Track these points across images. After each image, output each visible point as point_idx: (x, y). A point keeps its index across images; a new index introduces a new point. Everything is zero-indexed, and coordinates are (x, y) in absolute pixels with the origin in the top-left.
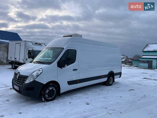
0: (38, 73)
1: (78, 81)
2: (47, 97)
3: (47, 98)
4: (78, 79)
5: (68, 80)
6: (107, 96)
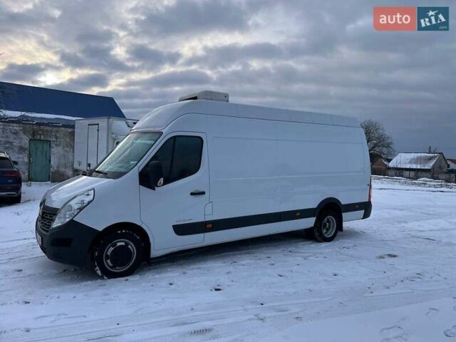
0: (83, 201)
1: (210, 226)
2: (111, 265)
3: (111, 267)
4: (209, 218)
5: (177, 222)
6: (292, 271)
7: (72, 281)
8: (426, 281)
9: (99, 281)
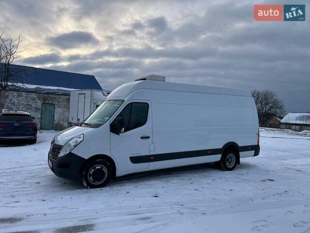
0: (77, 141)
1: (153, 158)
3: (93, 182)
4: (152, 153)
5: (132, 155)
6: (203, 188)
7: (69, 189)
8: (290, 196)
9: (85, 189)
